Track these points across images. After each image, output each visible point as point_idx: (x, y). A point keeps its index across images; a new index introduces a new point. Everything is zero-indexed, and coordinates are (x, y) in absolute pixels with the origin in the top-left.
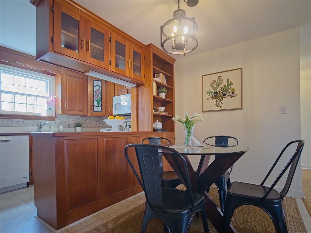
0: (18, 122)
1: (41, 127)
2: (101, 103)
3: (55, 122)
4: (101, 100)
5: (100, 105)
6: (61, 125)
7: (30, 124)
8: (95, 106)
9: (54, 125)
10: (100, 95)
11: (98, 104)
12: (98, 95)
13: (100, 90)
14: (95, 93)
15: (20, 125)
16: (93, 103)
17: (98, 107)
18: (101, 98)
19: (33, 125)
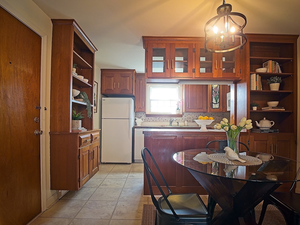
0: (159, 119)
1: (171, 122)
2: (219, 100)
3: (182, 118)
4: (219, 97)
5: (218, 101)
6: (186, 121)
7: (165, 120)
8: (214, 103)
9: (181, 121)
10: (218, 93)
11: (216, 101)
12: (216, 93)
13: (218, 88)
14: (213, 91)
15: (160, 121)
16: (211, 100)
17: (216, 104)
18: (219, 95)
19: (167, 121)
